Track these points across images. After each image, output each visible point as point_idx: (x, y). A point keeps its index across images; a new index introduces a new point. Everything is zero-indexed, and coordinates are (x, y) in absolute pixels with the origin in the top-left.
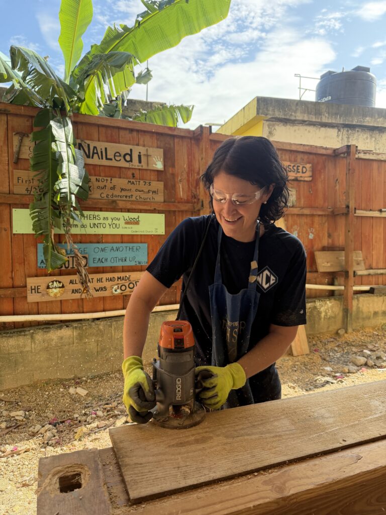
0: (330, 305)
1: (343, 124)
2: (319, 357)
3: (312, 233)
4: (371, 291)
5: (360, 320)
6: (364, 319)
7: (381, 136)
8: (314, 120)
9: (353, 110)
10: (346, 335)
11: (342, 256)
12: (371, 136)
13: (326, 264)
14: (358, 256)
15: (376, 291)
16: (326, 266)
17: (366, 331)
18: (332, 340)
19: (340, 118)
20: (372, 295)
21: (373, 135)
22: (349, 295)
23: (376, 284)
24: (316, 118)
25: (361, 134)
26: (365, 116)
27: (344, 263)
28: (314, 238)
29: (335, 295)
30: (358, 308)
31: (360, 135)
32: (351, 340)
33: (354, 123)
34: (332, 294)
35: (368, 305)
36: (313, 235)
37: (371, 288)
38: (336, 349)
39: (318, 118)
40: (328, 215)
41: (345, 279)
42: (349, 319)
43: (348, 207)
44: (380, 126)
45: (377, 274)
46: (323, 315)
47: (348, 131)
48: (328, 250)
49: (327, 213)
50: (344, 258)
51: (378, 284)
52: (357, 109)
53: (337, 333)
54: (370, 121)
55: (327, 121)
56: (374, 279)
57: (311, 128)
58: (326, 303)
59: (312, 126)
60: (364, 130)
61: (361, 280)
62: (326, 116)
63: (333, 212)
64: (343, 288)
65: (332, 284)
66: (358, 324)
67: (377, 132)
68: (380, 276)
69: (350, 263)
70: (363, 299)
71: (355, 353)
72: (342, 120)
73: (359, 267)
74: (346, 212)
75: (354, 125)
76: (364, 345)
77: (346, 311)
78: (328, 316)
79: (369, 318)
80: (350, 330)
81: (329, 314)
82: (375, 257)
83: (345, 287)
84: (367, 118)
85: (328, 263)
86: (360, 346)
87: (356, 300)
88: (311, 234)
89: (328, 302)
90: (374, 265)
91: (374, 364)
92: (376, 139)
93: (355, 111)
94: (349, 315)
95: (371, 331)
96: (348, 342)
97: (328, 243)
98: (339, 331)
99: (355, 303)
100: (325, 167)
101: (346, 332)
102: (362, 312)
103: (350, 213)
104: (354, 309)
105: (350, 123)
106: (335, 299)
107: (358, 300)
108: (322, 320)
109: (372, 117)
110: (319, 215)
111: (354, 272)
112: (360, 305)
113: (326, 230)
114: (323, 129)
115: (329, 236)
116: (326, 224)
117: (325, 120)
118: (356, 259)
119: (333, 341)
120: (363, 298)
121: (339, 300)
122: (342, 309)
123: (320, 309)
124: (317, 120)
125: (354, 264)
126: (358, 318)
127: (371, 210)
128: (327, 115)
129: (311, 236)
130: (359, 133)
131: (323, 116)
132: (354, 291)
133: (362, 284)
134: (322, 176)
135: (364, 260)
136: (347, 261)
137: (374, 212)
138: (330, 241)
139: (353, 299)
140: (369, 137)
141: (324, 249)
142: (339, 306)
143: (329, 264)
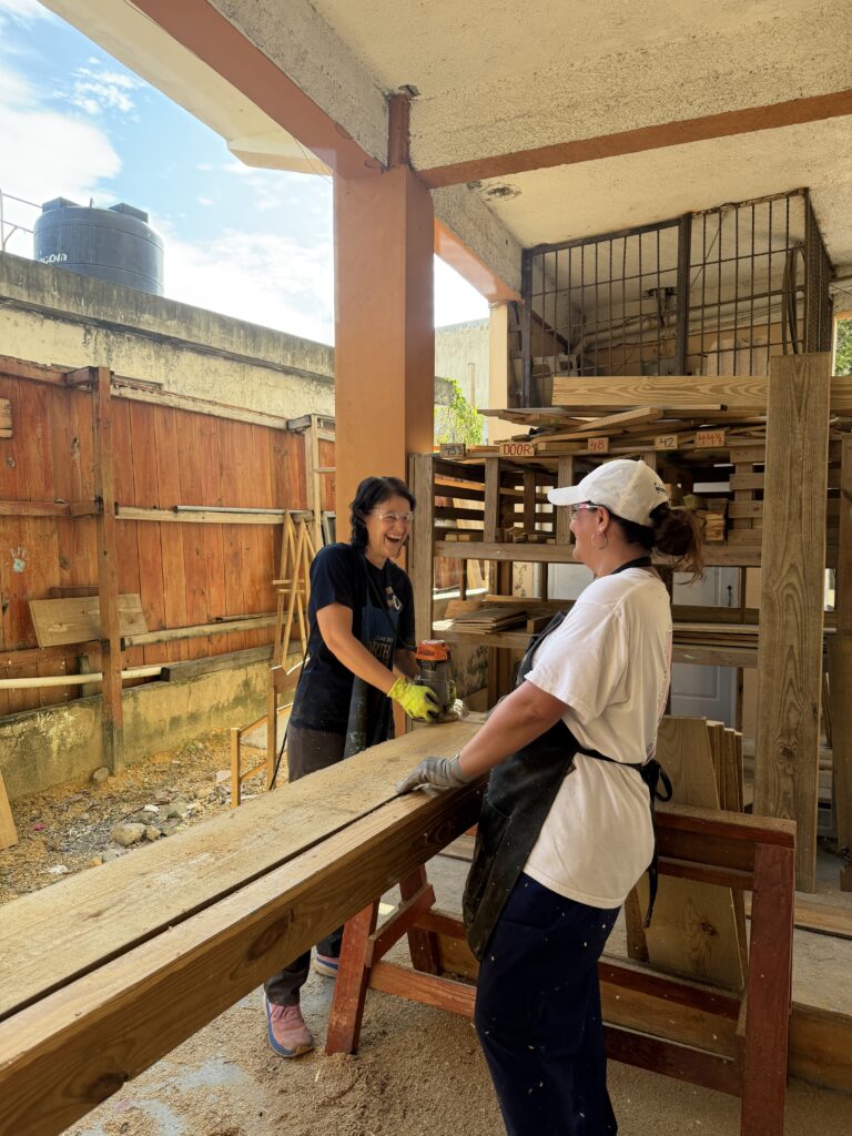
0: (71, 718)
1: (95, 320)
2: (42, 845)
3: (20, 557)
4: (164, 676)
5: (143, 742)
6: (150, 737)
7: (178, 357)
8: (25, 299)
9: (115, 293)
10: (112, 780)
11: (94, 606)
12: (157, 353)
13: (56, 628)
14: (131, 605)
15: (172, 674)
16: (56, 633)
17: (156, 762)
18: (80, 797)
19: (87, 305)
20: (166, 683)
21: (161, 353)
22: (113, 690)
23: (175, 661)
24: (29, 296)
25: (137, 348)
26: (140, 309)
27: (98, 623)
28: (27, 570)
29: (84, 694)
30: (136, 716)
31: (134, 348)
32: (121, 790)
33: (119, 321)
34: (76, 693)
35: (158, 706)
36: (22, 564)
37: (163, 669)
38: (86, 816)
39: (35, 298)
40: (58, 517)
41: (103, 657)
42: (115, 743)
43: (99, 500)
44: (172, 335)
45: (176, 639)
46: (54, 745)
47: (107, 336)
48: (63, 597)
49: (54, 513)
50: (98, 612)
51: (179, 660)
52: (123, 293)
53: (91, 780)
54: (151, 322)
55: (56, 307)
56: (170, 650)
57: (20, 317)
58: (61, 717)
59: (24, 313)
60: (143, 339)
61: (142, 655)
62: (53, 297)
63: (68, 511)
64: (99, 677)
65: (77, 671)
66: (138, 751)
67: (170, 347)
68: (182, 642)
69: (112, 620)
70: (146, 695)
71: (127, 817)
72: (91, 310)
73: (134, 629)
74: (97, 512)
75: (119, 325)
76: (147, 795)
77: (109, 728)
78: (69, 746)
79: (161, 733)
80: (119, 767)
81: (69, 740)
82: (169, 604)
83: (104, 674)
84: (146, 316)
85: (61, 625)
86: (138, 798)
87: (131, 699)
88: (17, 561)
89: (66, 714)
90: (169, 621)
91: (159, 832)
92: (167, 361)
93: (119, 295)
94: (115, 735)
95: (167, 759)
96: (115, 795)
97: (62, 580)
98: (95, 776)
99: (127, 706)
100: (44, 410)
101: (111, 774)
102: (147, 724)
103: (106, 515)
104: (128, 719)
105: (109, 320)
106: (82, 705)
107: (136, 700)
108: (55, 755)
109: (155, 315)
110: (36, 518)
111: (122, 640)
112: (141, 709)
113: (56, 551)
114: (49, 323)
115: (64, 564)
116: (55, 537)
117: (52, 302)
118: (127, 610)
119: (79, 801)
120: (147, 693)
121: (91, 704)
122: (99, 723)
123: (47, 732)
124: (32, 301)
125: (122, 622)
126: (137, 739)
127: (155, 508)
128: (55, 293)
129: (18, 566)
130: (132, 344)
131: (46, 294)
132: (125, 681)
133: (144, 663)
134: (39, 430)
135: (145, 612)
136: (104, 617)
137: (162, 512)
138: (67, 575)
139: (122, 698)
140: (152, 353)
141: (52, 594)
142: (93, 718)
143: (64, 628)
